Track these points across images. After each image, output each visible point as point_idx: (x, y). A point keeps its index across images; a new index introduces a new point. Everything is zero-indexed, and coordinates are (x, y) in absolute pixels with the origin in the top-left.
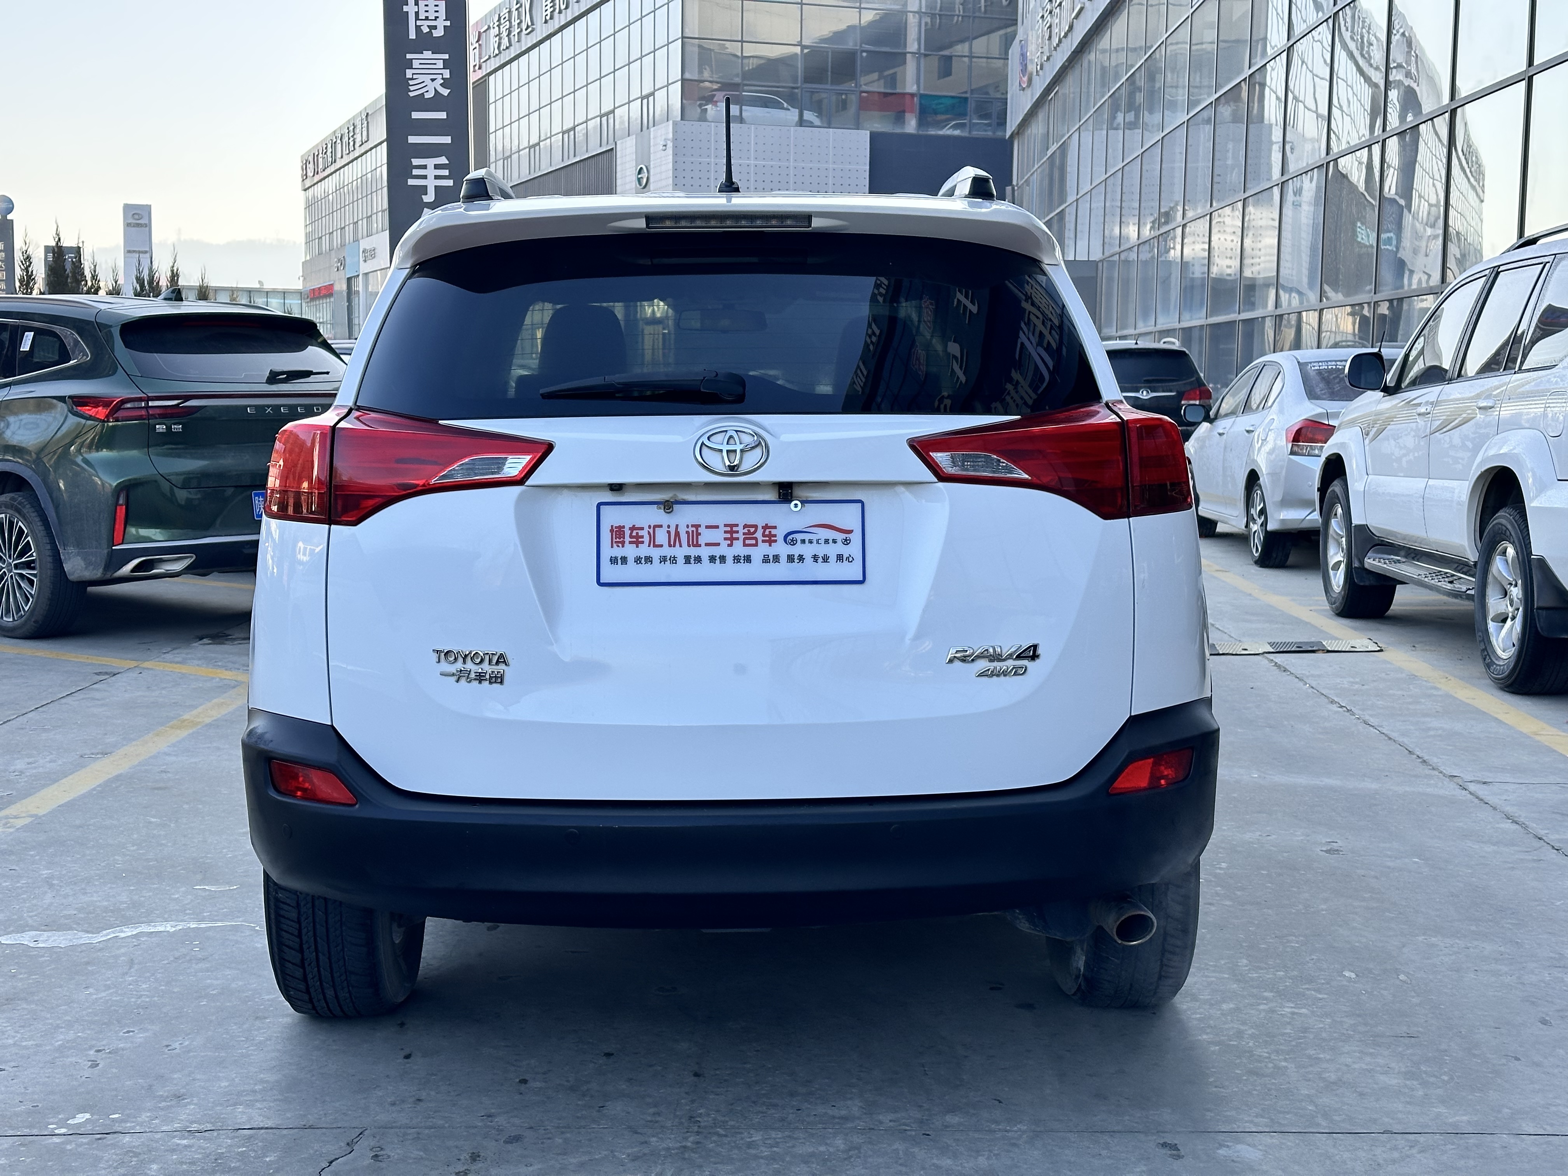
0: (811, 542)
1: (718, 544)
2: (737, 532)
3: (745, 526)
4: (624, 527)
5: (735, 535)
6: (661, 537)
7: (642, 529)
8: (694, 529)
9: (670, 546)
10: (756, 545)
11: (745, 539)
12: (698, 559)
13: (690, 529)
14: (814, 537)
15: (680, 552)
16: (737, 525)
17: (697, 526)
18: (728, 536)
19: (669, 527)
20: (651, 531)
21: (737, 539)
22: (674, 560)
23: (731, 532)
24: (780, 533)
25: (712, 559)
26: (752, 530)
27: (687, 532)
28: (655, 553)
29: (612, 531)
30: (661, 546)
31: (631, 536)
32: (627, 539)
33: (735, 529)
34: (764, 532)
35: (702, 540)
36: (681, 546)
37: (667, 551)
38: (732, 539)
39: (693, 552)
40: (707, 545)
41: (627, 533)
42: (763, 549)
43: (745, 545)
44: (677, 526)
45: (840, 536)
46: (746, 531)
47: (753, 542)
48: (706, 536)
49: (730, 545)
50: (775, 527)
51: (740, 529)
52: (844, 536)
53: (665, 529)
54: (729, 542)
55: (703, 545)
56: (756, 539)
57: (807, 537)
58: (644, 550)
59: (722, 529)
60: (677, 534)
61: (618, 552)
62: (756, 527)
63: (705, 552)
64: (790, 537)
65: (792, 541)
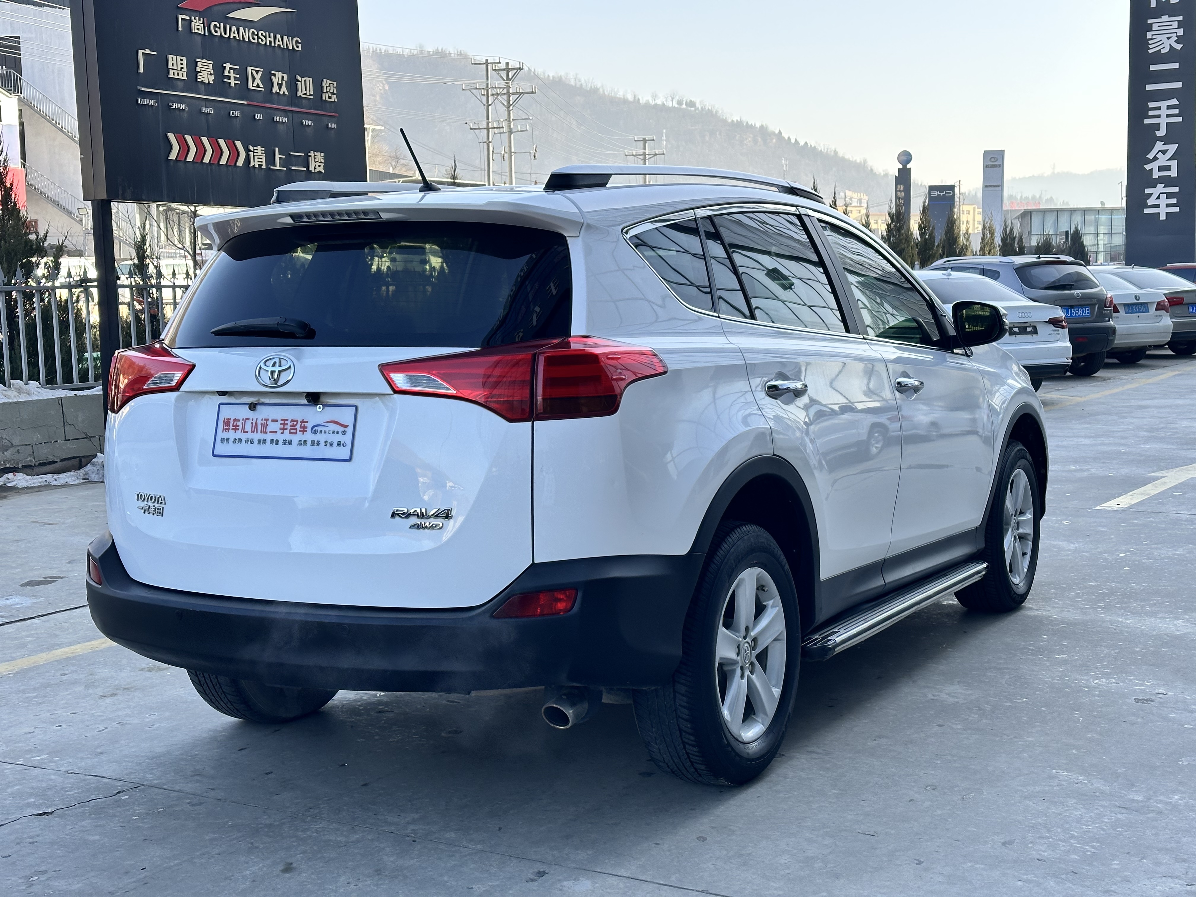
0: (325, 432)
1: (276, 432)
2: (287, 424)
3: (292, 421)
4: (230, 419)
5: (286, 427)
6: (248, 427)
7: (239, 420)
8: (265, 421)
9: (252, 432)
10: (296, 433)
11: (291, 429)
12: (265, 441)
13: (264, 422)
14: (327, 429)
15: (257, 436)
16: (287, 420)
17: (267, 420)
18: (282, 426)
19: (252, 420)
20: (244, 422)
21: (286, 429)
22: (252, 441)
23: (284, 424)
24: (309, 426)
25: (272, 442)
26: (295, 423)
27: (262, 424)
28: (244, 437)
29: (224, 422)
30: (247, 432)
31: (233, 426)
32: (231, 427)
33: (286, 422)
34: (301, 425)
35: (269, 429)
36: (257, 433)
37: (250, 436)
38: (284, 429)
39: (263, 436)
40: (271, 432)
41: (232, 422)
42: (299, 436)
43: (290, 433)
44: (257, 419)
45: (341, 429)
46: (292, 424)
47: (295, 431)
48: (272, 426)
49: (282, 433)
50: (307, 422)
51: (289, 422)
52: (342, 429)
53: (251, 421)
54: (282, 431)
55: (268, 432)
56: (296, 429)
57: (323, 429)
58: (239, 435)
59: (280, 422)
60: (256, 424)
61: (225, 435)
62: (297, 421)
63: (269, 437)
64: (314, 429)
65: (315, 431)
